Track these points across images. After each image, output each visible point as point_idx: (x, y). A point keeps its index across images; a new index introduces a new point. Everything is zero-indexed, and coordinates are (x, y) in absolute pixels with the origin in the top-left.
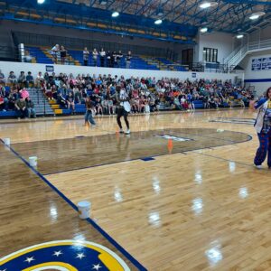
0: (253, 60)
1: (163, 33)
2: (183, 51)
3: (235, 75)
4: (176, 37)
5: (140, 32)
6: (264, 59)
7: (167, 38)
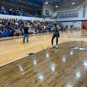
0: (60, 15)
1: (32, 3)
2: (37, 11)
3: (56, 20)
4: (36, 5)
5: (23, 2)
6: (63, 15)
7: (33, 5)
